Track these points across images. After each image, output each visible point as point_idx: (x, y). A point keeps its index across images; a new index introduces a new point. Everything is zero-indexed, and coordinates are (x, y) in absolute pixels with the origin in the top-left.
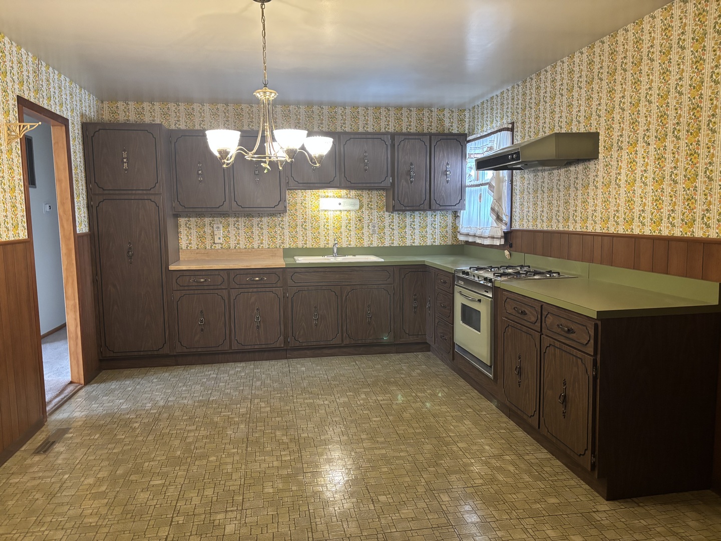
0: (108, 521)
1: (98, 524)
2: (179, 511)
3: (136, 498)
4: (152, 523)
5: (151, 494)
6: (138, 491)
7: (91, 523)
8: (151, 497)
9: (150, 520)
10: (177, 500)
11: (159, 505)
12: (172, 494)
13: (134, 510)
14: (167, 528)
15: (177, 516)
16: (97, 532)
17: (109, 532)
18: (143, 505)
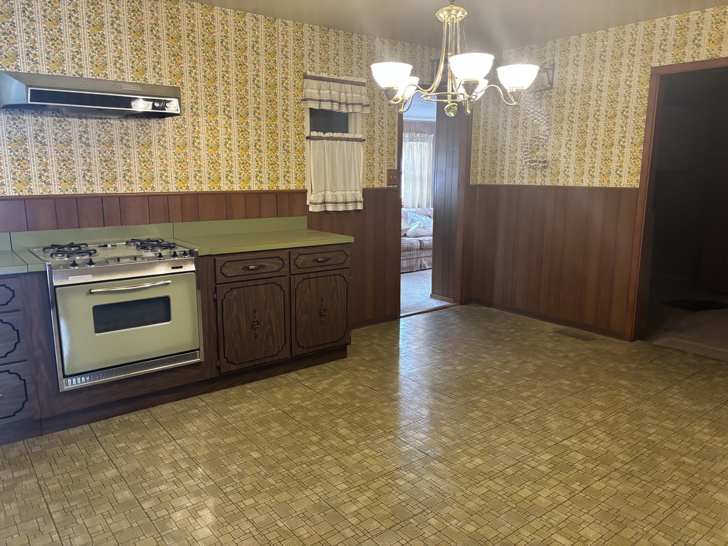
0: (644, 527)
1: (657, 531)
2: (570, 493)
3: (601, 536)
4: (603, 499)
5: (581, 528)
6: (592, 543)
7: (664, 536)
8: (584, 526)
9: (603, 502)
10: (562, 504)
11: (583, 510)
12: (560, 514)
13: (611, 522)
14: (593, 486)
15: (576, 490)
16: (661, 522)
17: (649, 515)
18: (599, 522)
